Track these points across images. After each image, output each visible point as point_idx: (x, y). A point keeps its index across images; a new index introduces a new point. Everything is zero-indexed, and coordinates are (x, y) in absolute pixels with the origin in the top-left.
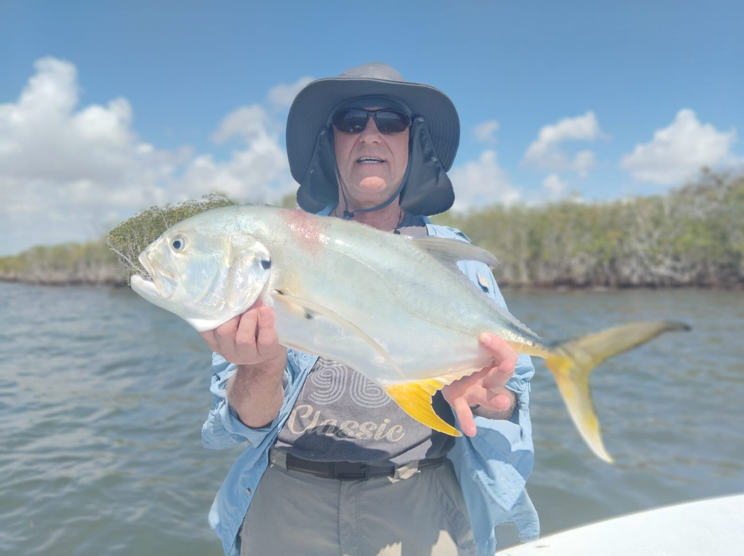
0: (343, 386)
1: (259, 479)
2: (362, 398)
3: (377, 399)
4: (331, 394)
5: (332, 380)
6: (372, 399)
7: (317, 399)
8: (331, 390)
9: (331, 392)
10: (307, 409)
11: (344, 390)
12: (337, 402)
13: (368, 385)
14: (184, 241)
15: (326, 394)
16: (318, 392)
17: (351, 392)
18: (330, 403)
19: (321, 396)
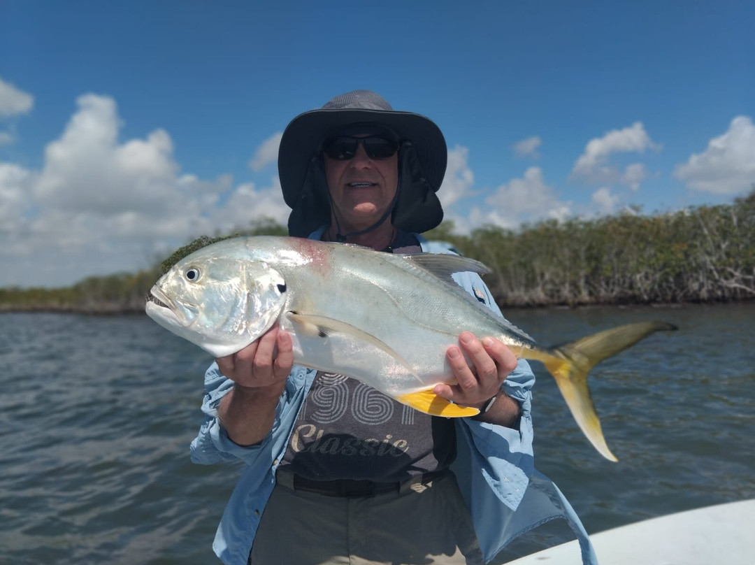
0: (344, 404)
1: (267, 500)
2: (363, 416)
3: (378, 416)
4: (333, 413)
5: (333, 400)
6: (374, 416)
7: (320, 418)
8: (332, 409)
9: (333, 411)
10: (310, 428)
11: (345, 408)
12: (339, 420)
13: (369, 403)
14: (198, 271)
15: (328, 413)
16: (320, 412)
17: (352, 410)
18: (332, 421)
19: (323, 415)
